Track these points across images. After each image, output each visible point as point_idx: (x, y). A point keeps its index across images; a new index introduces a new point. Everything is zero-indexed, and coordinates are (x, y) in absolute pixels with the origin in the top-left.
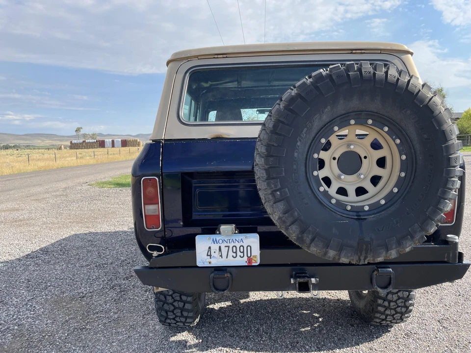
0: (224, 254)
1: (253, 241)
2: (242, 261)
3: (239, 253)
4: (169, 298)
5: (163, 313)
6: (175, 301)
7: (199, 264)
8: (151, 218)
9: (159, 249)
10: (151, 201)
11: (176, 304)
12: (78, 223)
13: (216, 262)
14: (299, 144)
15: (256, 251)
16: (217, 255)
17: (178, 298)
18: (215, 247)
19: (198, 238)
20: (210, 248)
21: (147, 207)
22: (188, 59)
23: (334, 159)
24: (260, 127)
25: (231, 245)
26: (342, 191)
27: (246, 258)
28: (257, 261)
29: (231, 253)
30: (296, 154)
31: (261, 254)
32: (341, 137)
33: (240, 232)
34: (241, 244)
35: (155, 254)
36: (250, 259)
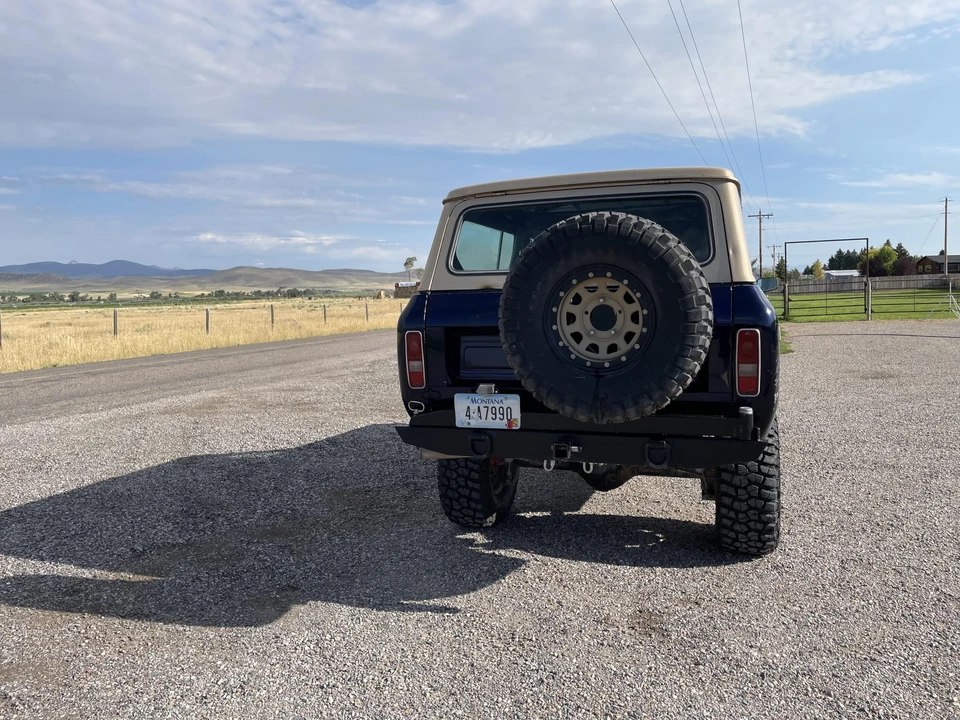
0: (484, 417)
1: (513, 403)
2: (501, 424)
3: (498, 415)
4: (453, 483)
5: (447, 502)
6: (460, 486)
7: (458, 424)
8: (415, 375)
9: (420, 407)
10: (414, 356)
11: (461, 490)
12: (381, 411)
13: (475, 423)
14: (534, 297)
15: (517, 414)
16: (475, 415)
17: (463, 483)
18: (474, 407)
19: (456, 396)
20: (468, 408)
21: (412, 363)
22: (464, 198)
23: (587, 313)
24: (505, 277)
25: (490, 406)
26: (594, 348)
27: (505, 421)
28: (517, 426)
29: (490, 415)
30: (531, 308)
31: (521, 418)
32: (593, 289)
33: (501, 392)
34: (501, 405)
35: (416, 411)
36: (510, 422)
